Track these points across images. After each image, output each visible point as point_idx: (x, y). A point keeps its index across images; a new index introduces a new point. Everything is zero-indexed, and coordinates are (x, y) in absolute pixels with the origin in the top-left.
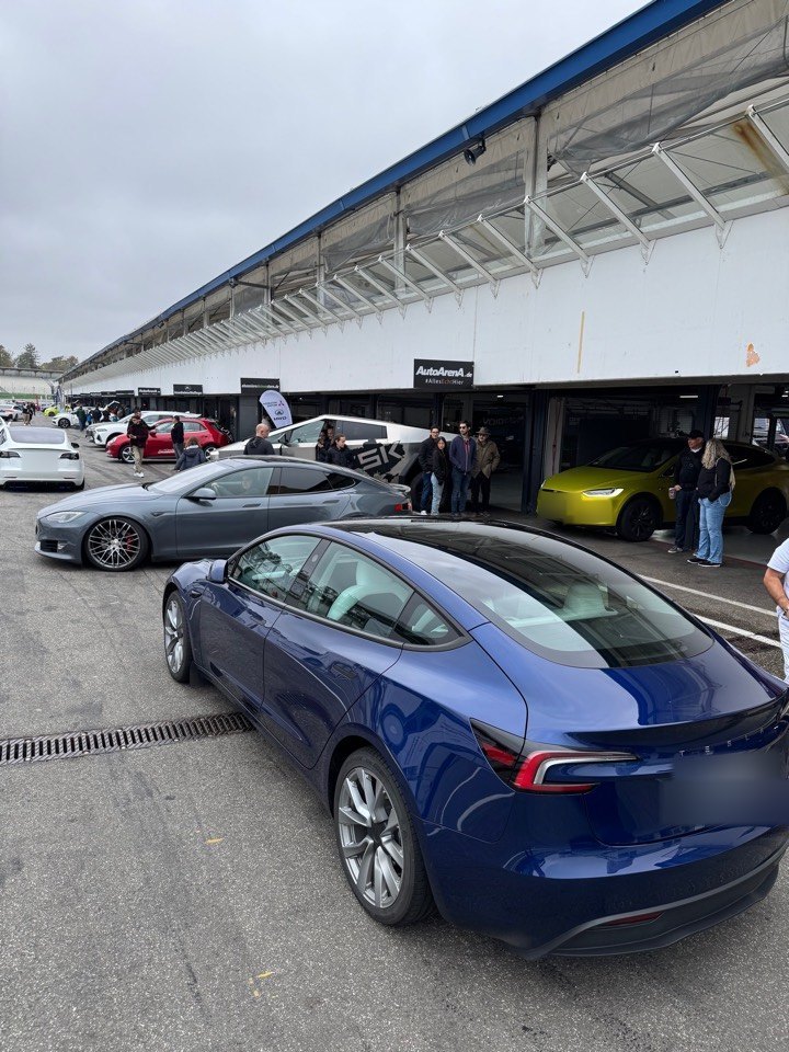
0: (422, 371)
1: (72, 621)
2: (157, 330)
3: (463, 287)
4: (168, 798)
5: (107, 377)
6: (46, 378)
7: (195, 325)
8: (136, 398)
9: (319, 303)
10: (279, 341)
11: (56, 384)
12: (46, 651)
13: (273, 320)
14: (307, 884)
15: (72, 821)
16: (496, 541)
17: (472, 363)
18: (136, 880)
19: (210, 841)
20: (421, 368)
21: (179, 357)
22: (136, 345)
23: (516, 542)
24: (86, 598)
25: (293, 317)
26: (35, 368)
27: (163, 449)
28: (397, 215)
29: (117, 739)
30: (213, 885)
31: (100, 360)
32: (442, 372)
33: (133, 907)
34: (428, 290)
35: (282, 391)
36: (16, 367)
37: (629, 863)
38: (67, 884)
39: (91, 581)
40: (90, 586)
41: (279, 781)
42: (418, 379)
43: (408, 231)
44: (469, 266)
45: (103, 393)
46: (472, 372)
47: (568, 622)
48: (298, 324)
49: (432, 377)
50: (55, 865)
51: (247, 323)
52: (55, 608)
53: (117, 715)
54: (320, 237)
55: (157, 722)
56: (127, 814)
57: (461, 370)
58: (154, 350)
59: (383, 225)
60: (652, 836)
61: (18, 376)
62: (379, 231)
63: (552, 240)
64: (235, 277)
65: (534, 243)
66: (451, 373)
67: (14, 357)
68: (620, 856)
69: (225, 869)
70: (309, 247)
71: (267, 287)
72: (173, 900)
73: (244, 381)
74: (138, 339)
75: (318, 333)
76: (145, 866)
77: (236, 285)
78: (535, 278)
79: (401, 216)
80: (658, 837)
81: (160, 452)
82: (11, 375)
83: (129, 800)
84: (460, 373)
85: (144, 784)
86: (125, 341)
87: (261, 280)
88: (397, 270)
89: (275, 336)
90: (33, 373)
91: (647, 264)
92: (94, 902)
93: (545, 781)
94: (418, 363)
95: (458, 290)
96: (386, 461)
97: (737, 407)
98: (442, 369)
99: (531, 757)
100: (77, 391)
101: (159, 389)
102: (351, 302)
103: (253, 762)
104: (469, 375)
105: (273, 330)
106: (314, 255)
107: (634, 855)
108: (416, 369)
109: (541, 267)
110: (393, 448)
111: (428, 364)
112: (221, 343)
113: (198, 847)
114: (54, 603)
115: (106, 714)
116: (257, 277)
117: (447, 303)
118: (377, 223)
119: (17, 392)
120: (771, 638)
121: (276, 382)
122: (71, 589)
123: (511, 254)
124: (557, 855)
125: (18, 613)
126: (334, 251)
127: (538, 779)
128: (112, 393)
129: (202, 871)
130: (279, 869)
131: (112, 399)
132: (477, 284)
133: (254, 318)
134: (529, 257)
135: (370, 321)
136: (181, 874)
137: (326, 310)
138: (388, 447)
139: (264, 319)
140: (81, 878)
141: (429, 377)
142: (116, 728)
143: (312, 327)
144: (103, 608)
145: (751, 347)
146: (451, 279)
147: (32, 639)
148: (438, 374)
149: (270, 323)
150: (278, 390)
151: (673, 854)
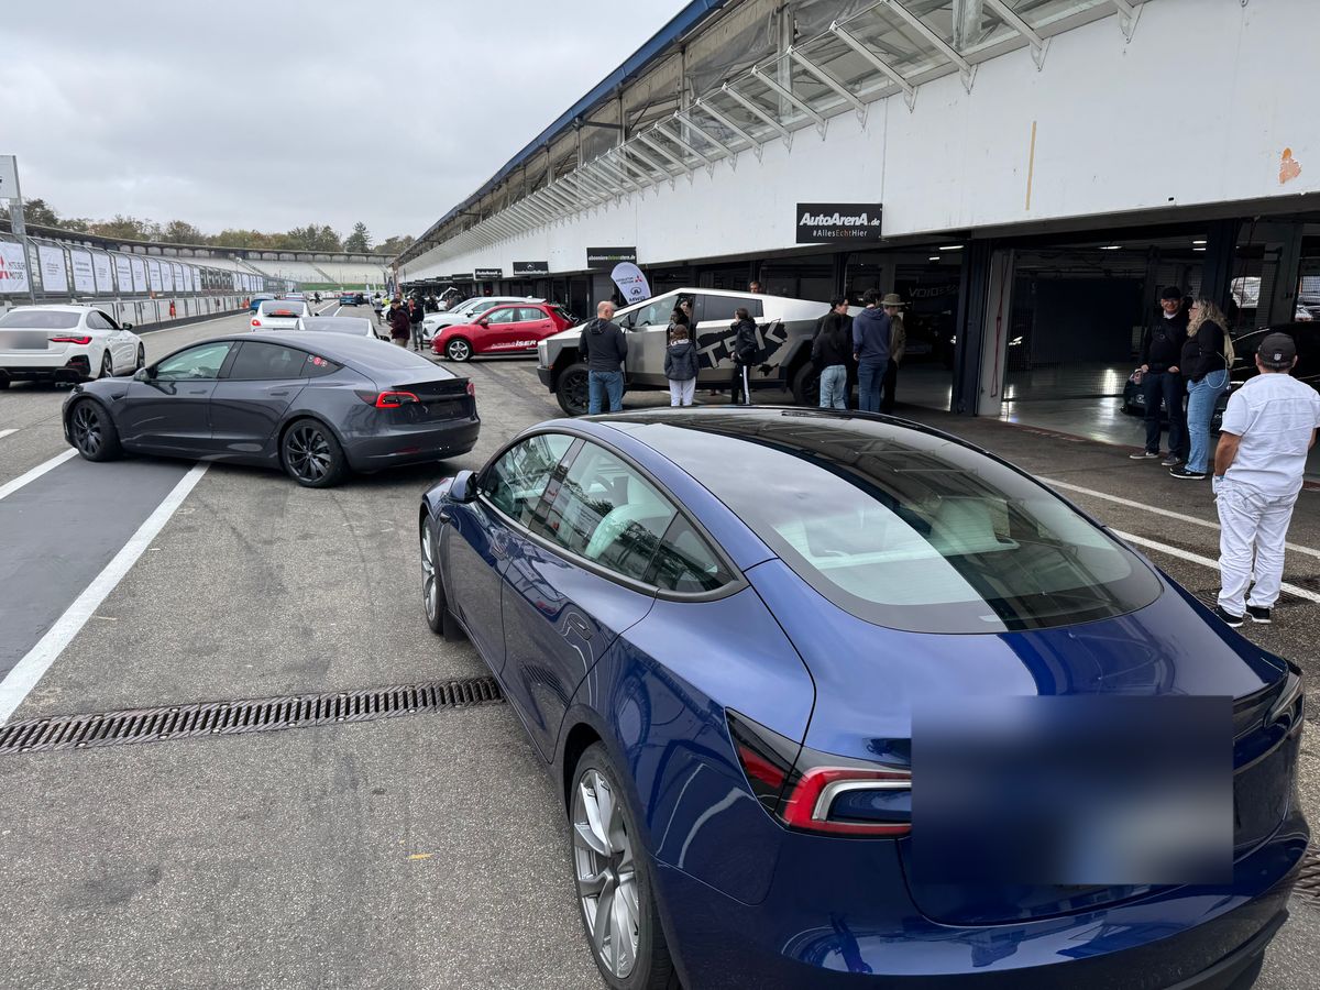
0: (808, 220)
1: (328, 553)
2: (497, 195)
3: (868, 101)
4: (376, 792)
5: (445, 258)
6: (379, 264)
7: (537, 183)
8: (477, 284)
9: (684, 142)
10: (636, 197)
11: (390, 270)
12: (283, 590)
13: (629, 170)
14: (531, 929)
15: (243, 818)
16: (891, 445)
17: (880, 206)
18: (298, 908)
19: (413, 856)
20: (807, 215)
21: (520, 229)
22: (471, 215)
23: (919, 447)
24: (354, 523)
25: (653, 165)
26: (366, 252)
27: (496, 343)
28: (780, 10)
29: (335, 708)
30: (400, 922)
31: (435, 238)
32: (837, 220)
33: (283, 947)
34: (822, 109)
35: (639, 262)
36: (346, 252)
37: (1011, 950)
38: (208, 908)
39: (367, 502)
40: (364, 509)
41: (531, 774)
42: (803, 233)
43: (796, 32)
44: (876, 72)
45: (439, 279)
46: (880, 218)
47: (949, 558)
48: (659, 172)
49: (823, 227)
50: (201, 877)
51: (597, 177)
52: (311, 537)
53: (347, 676)
54: (683, 53)
55: (394, 686)
56: (316, 813)
57: (864, 216)
58: (492, 221)
59: (762, 29)
60: (1055, 907)
61: (348, 262)
62: (757, 37)
63: (993, 22)
64: (579, 116)
65: (966, 31)
66: (849, 221)
67: (343, 240)
68: (994, 939)
69: (422, 899)
70: (671, 66)
71: (620, 127)
72: (339, 940)
73: (591, 252)
74: (475, 209)
75: (683, 181)
76: (317, 887)
77: (580, 126)
78: (966, 78)
79: (786, 12)
80: (1066, 907)
81: (494, 347)
82: (339, 262)
83: (325, 792)
84: (863, 220)
85: (351, 770)
86: (460, 211)
87: (614, 117)
88: (781, 87)
89: (630, 191)
90: (365, 258)
91: (1129, 41)
92: (234, 936)
93: (832, 814)
94: (802, 209)
95: (860, 105)
96: (762, 346)
97: (1275, 257)
98: (837, 215)
99: (810, 774)
100: (411, 278)
101: (500, 271)
102: (725, 136)
103: (504, 745)
104: (875, 222)
105: (630, 183)
106: (677, 78)
107: (1020, 936)
108: (799, 218)
109: (975, 62)
110: (772, 329)
111: (815, 209)
112: (568, 206)
113: (395, 864)
114: (313, 530)
115: (332, 675)
116: (608, 114)
117: (845, 126)
118: (755, 25)
119: (347, 281)
120: (1301, 587)
121: (631, 251)
122: (340, 514)
123: (933, 48)
124: (876, 939)
125: (266, 542)
126: (704, 70)
127: (820, 811)
128: (449, 278)
129: (390, 901)
130: (498, 902)
131: (449, 285)
132: (885, 95)
133: (605, 170)
134: (958, 50)
135: (748, 158)
136: (361, 901)
137: (693, 152)
138: (765, 328)
139: (617, 171)
140: (228, 900)
141: (817, 227)
142: (339, 693)
143: (674, 175)
144: (371, 536)
145: (1287, 153)
146: (852, 92)
147: (271, 575)
148: (831, 222)
149: (624, 175)
150: (634, 262)
151: (1093, 935)
